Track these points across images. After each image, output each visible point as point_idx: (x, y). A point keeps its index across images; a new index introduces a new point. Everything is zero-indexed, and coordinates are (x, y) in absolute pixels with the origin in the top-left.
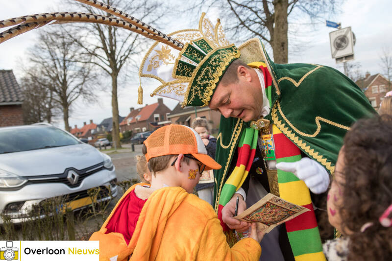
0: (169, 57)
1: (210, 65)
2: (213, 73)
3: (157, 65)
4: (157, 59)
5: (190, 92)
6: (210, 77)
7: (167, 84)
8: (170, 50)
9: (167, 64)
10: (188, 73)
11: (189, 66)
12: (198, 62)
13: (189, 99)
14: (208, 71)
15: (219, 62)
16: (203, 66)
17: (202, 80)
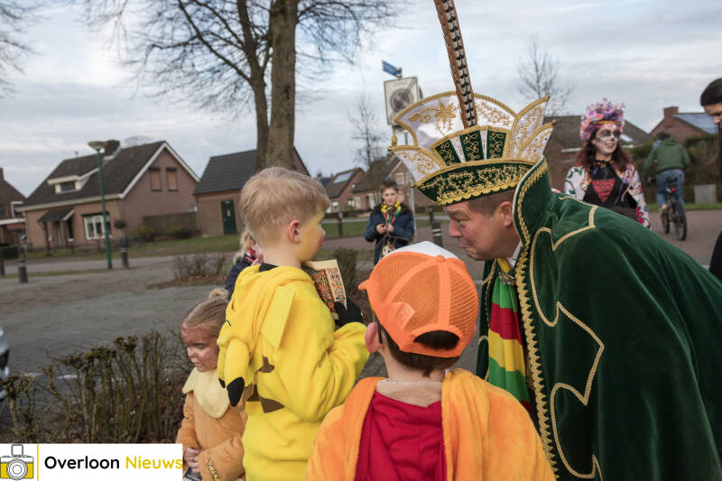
0: (447, 123)
1: (476, 174)
2: (470, 185)
3: (427, 120)
4: (433, 113)
5: (434, 178)
6: (464, 186)
7: (418, 149)
8: (455, 116)
9: (438, 128)
10: (448, 159)
11: (454, 154)
12: (468, 159)
13: (425, 184)
14: (467, 178)
15: (490, 180)
16: (469, 169)
17: (454, 180)
